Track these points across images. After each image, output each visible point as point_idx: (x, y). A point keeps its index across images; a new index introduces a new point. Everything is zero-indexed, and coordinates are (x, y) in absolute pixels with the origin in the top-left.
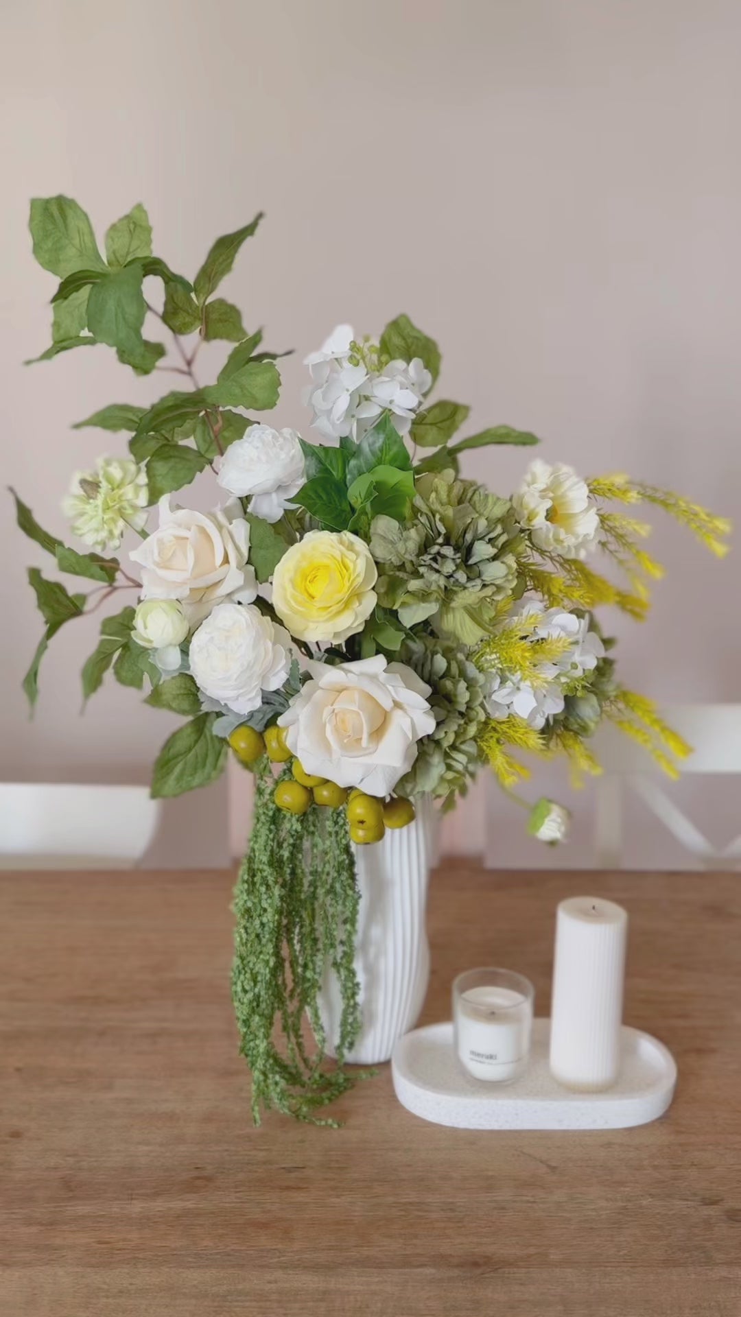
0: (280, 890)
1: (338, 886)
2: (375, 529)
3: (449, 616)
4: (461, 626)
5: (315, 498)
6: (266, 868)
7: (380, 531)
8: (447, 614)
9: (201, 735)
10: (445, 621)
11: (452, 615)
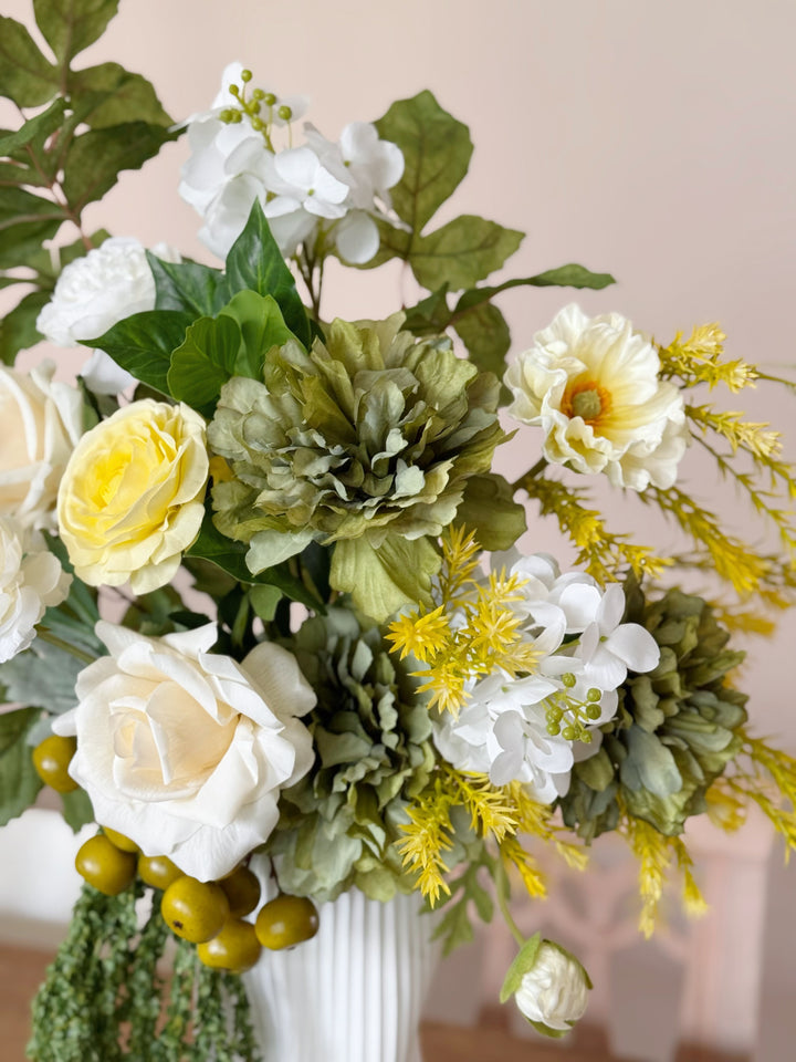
0: (81, 1029)
1: (203, 1040)
2: (229, 401)
3: (348, 565)
4: (367, 584)
5: (138, 342)
6: (66, 985)
7: (237, 405)
8: (344, 560)
9: (12, 743)
10: (339, 572)
11: (353, 563)
